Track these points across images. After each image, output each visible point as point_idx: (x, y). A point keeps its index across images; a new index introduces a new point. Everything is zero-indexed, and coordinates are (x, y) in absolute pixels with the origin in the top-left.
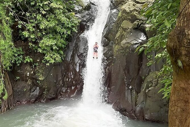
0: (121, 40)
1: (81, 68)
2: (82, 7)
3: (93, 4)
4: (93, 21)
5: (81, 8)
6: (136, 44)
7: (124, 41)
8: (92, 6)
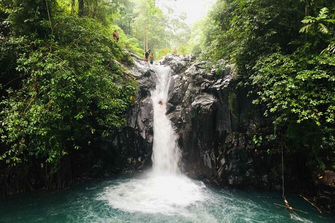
0: (191, 102)
1: (148, 135)
2: (142, 73)
3: (152, 71)
4: (155, 87)
5: (140, 74)
6: (208, 104)
7: (194, 103)
8: (151, 73)
